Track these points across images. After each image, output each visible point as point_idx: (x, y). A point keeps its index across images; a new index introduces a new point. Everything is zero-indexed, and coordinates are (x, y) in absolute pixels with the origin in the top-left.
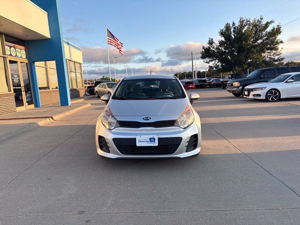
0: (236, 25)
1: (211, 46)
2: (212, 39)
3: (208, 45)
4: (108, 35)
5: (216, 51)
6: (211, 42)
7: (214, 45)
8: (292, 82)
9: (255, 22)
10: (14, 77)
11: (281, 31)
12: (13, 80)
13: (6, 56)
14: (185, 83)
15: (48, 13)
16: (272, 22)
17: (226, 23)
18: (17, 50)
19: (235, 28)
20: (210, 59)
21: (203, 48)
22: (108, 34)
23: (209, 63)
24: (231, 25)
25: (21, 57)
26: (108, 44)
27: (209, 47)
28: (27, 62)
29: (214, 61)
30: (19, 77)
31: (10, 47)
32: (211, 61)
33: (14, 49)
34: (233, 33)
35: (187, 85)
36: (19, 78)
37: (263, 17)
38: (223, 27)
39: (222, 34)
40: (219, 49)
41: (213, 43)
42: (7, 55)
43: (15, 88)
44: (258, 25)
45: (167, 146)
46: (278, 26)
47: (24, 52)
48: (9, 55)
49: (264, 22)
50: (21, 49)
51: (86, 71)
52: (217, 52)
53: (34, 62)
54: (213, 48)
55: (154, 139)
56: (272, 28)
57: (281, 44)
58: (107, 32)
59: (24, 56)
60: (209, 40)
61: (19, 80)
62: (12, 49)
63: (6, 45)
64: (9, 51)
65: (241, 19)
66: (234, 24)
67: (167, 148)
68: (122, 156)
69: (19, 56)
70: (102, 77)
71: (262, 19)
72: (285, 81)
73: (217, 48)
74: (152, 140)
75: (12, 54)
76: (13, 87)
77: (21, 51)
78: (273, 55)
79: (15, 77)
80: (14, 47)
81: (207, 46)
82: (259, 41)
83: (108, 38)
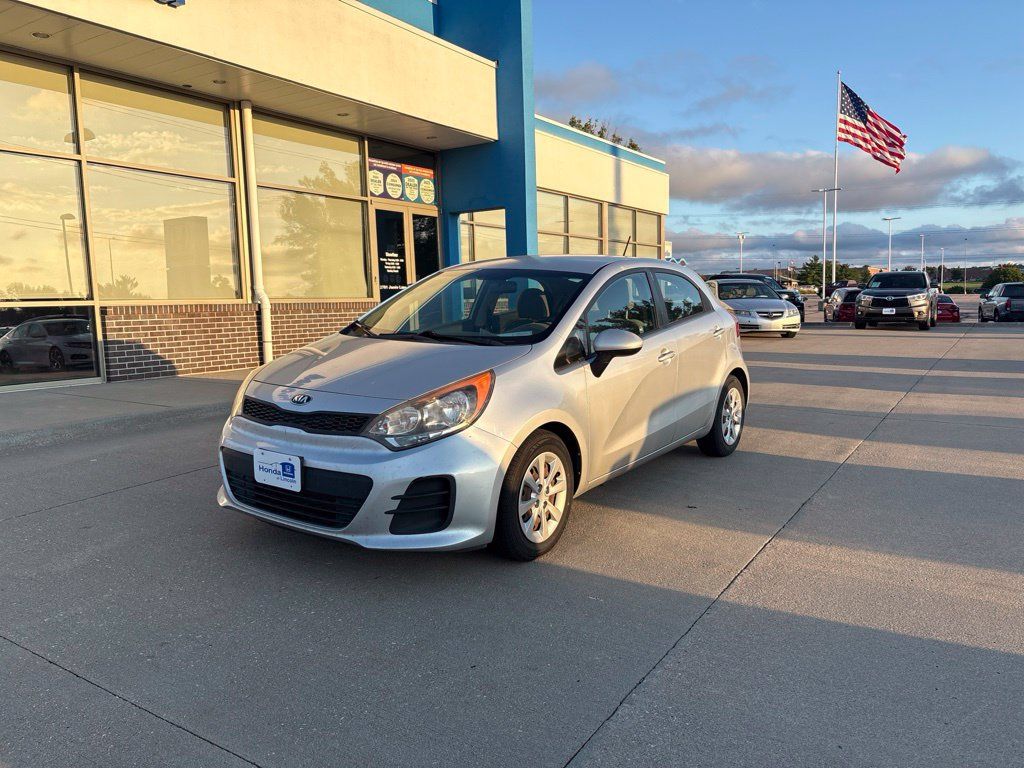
4: (842, 108)
10: (387, 258)
12: (381, 265)
13: (369, 199)
15: (498, 64)
18: (406, 179)
22: (842, 102)
25: (419, 200)
26: (840, 139)
28: (436, 215)
30: (404, 259)
31: (386, 173)
33: (397, 178)
36: (402, 261)
42: (372, 194)
43: (385, 287)
47: (431, 186)
48: (380, 196)
50: (420, 179)
51: (741, 237)
53: (456, 215)
55: (292, 468)
58: (843, 95)
59: (429, 197)
61: (403, 265)
62: (391, 177)
63: (371, 168)
64: (382, 183)
69: (413, 198)
70: (809, 259)
74: (288, 470)
75: (390, 192)
76: (381, 283)
77: (419, 183)
79: (391, 258)
80: (399, 173)
83: (842, 116)
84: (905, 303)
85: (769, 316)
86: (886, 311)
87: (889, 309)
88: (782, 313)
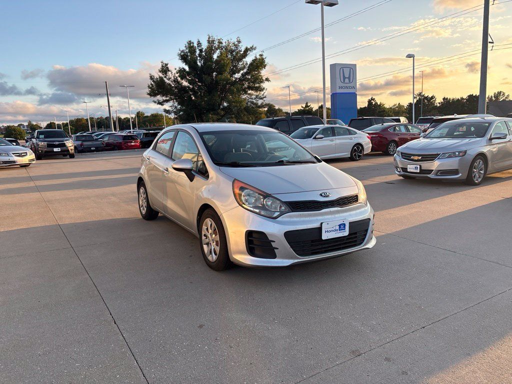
0: (203, 47)
1: (165, 75)
2: (166, 65)
3: (161, 75)
5: (173, 85)
6: (165, 70)
7: (171, 75)
8: (322, 138)
9: (228, 46)
11: (266, 63)
14: (122, 138)
16: (252, 48)
17: (187, 40)
19: (201, 51)
20: (164, 98)
21: (152, 78)
23: (162, 105)
24: (195, 45)
27: (161, 78)
29: (172, 101)
32: (167, 101)
34: (199, 58)
35: (127, 142)
37: (241, 40)
38: (183, 47)
39: (184, 58)
40: (178, 82)
41: (169, 71)
44: (234, 51)
45: (356, 233)
46: (261, 55)
49: (242, 48)
52: (176, 88)
54: (169, 79)
55: (344, 224)
56: (254, 58)
57: (266, 83)
60: (162, 66)
65: (209, 38)
66: (199, 44)
67: (356, 237)
68: (299, 260)
71: (239, 42)
72: (313, 137)
73: (175, 81)
74: (342, 227)
78: (255, 99)
81: (157, 75)
82: (238, 76)
84: (64, 145)
85: (20, 155)
86: (56, 150)
87: (57, 149)
88: (26, 153)
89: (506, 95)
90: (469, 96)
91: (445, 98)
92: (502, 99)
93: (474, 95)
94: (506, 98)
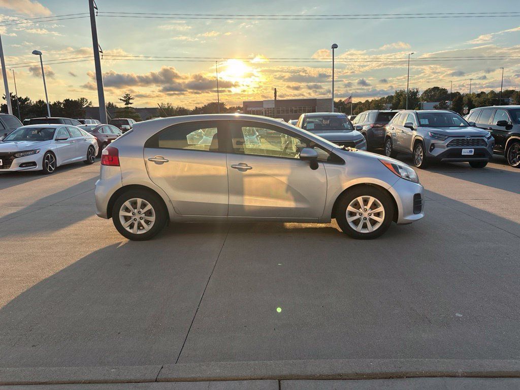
89: (89, 101)
90: (65, 100)
91: (40, 100)
92: (85, 106)
93: (70, 100)
94: (89, 104)
